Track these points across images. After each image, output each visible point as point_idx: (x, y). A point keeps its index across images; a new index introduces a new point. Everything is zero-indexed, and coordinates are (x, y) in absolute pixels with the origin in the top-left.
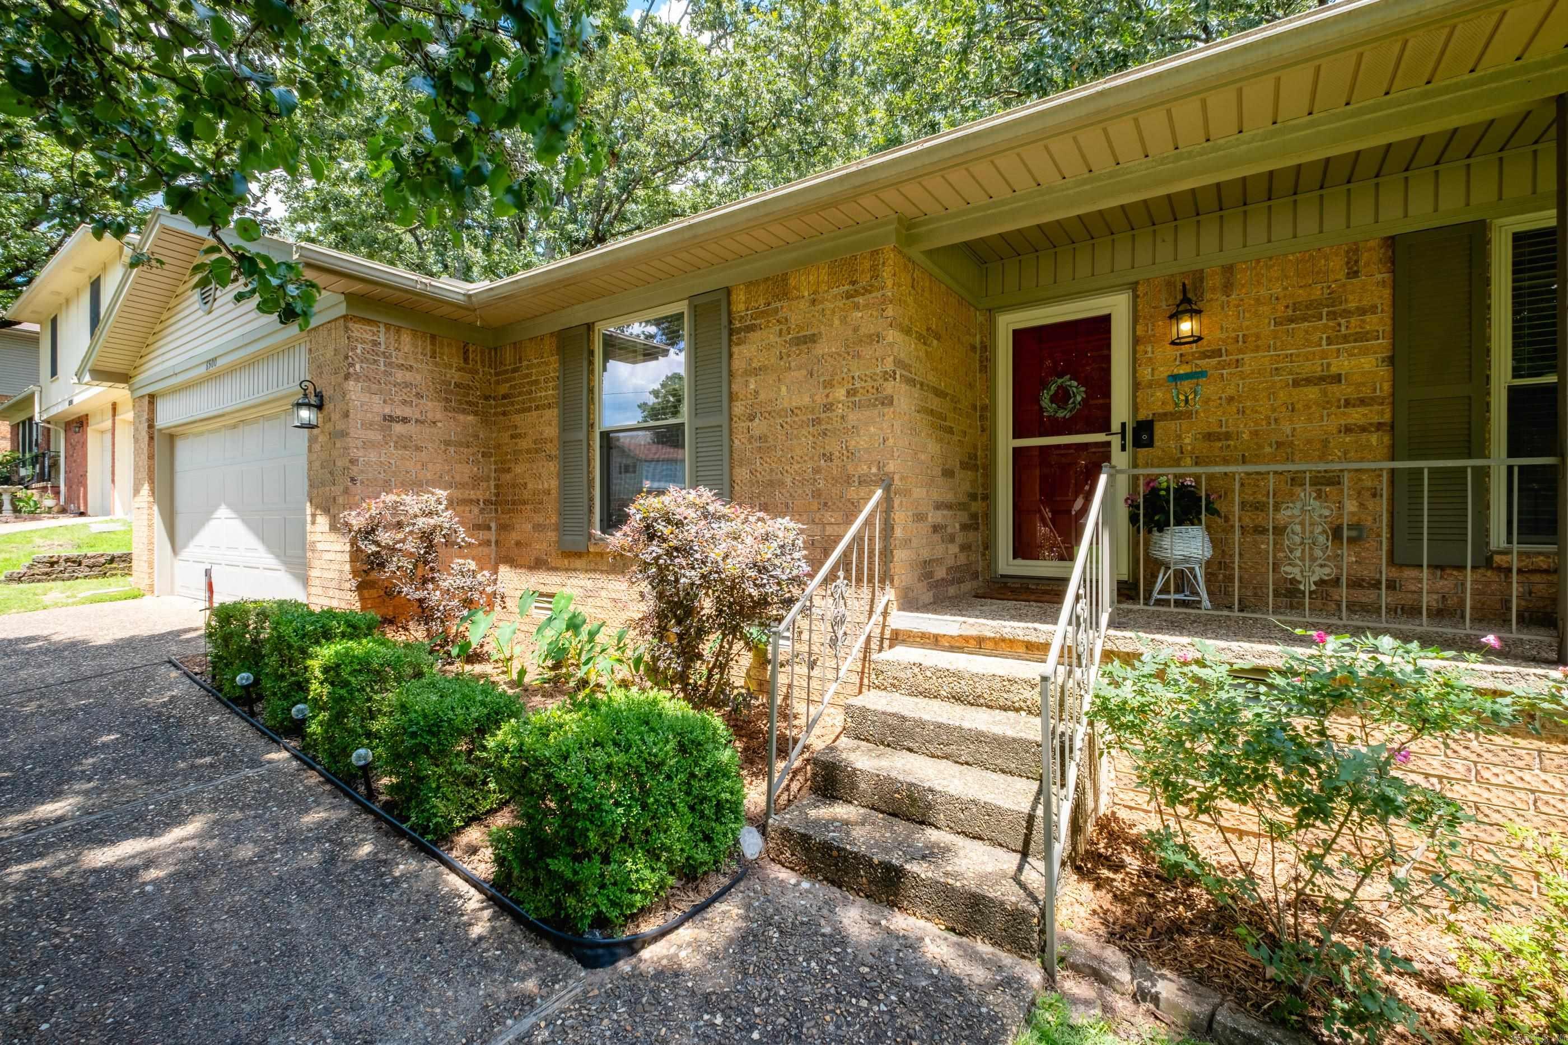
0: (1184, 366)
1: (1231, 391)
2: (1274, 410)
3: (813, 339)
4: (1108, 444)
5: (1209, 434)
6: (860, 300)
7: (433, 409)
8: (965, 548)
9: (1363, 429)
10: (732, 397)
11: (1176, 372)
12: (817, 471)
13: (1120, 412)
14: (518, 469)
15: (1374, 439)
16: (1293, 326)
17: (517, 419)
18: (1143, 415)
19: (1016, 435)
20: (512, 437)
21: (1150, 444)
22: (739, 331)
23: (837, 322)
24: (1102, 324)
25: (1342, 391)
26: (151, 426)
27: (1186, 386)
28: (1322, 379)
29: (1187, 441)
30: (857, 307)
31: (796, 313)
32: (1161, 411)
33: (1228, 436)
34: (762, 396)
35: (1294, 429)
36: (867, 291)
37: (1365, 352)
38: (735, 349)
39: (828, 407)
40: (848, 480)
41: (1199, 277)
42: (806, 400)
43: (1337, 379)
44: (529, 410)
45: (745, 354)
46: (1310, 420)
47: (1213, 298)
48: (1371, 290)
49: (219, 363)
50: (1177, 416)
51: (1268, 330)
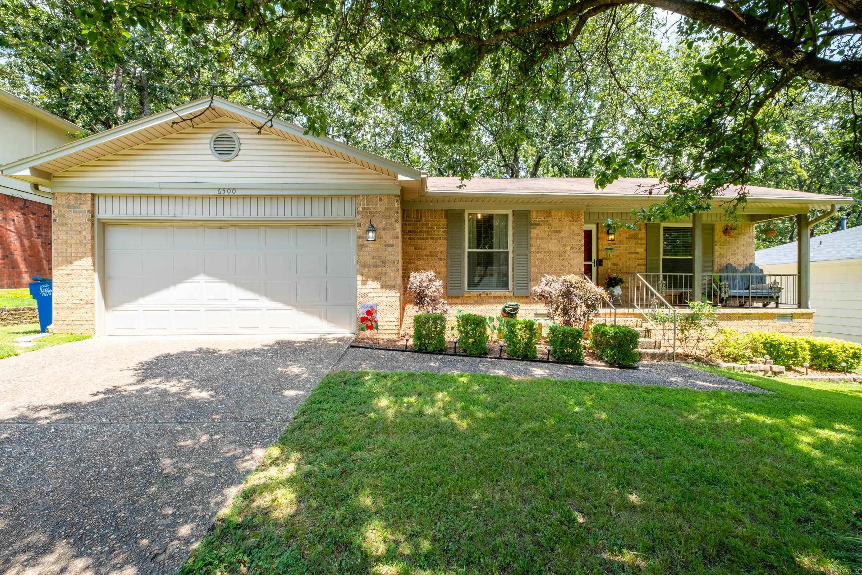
0: (609, 247)
1: (618, 254)
2: (626, 259)
3: (560, 232)
4: (591, 265)
9: (641, 264)
10: (530, 245)
11: (607, 248)
13: (594, 257)
15: (643, 266)
16: (630, 240)
17: (420, 242)
18: (600, 258)
20: (415, 249)
21: (601, 265)
22: (533, 225)
23: (567, 228)
24: (590, 232)
25: (638, 256)
26: (93, 216)
27: (609, 251)
28: (634, 253)
29: (610, 265)
30: (573, 225)
31: (555, 223)
32: (603, 257)
33: (617, 265)
34: (542, 246)
36: (576, 221)
37: (641, 248)
38: (532, 230)
42: (557, 249)
43: (637, 253)
44: (428, 238)
45: (535, 232)
46: (632, 262)
48: (642, 234)
49: (238, 192)
50: (607, 259)
51: (625, 240)
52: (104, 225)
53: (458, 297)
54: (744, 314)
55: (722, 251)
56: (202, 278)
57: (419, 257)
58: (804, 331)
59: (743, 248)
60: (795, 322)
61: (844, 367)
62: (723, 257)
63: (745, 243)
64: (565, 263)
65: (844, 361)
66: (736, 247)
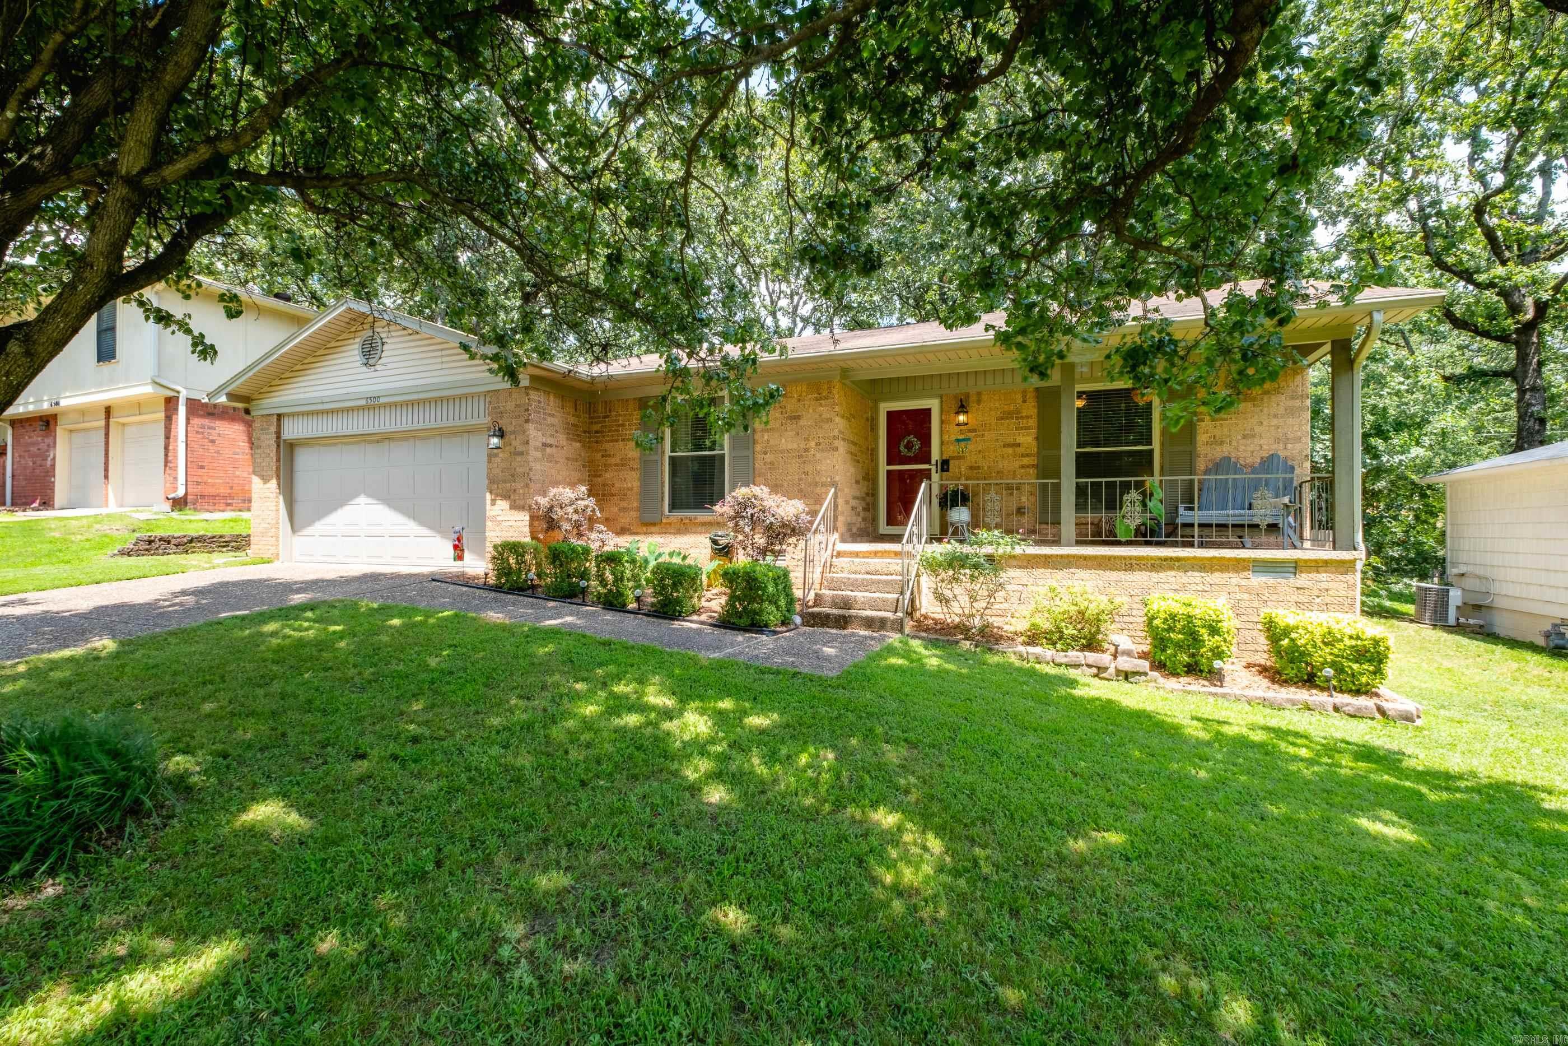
0: (961, 436)
1: (980, 448)
2: (996, 457)
3: (799, 417)
4: (930, 470)
5: (971, 466)
6: (823, 402)
7: (562, 439)
8: (864, 519)
9: (1028, 466)
10: (754, 442)
11: (958, 438)
13: (935, 455)
14: (608, 475)
15: (1031, 471)
16: (1003, 421)
17: (608, 446)
18: (945, 457)
19: (888, 464)
20: (604, 456)
21: (949, 471)
23: (811, 411)
24: (927, 412)
26: (278, 437)
27: (963, 444)
28: (1014, 445)
29: (962, 469)
30: (821, 405)
31: (791, 405)
32: (952, 455)
33: (978, 468)
34: (771, 443)
35: (1003, 465)
36: (826, 398)
37: (1028, 435)
39: (806, 450)
40: (816, 484)
41: (968, 395)
42: (795, 446)
43: (1019, 445)
44: (617, 441)
45: (762, 422)
46: (1009, 462)
47: (973, 406)
48: (1030, 409)
49: (382, 400)
50: (959, 458)
51: (994, 421)
52: (292, 446)
53: (654, 524)
54: (1166, 559)
55: (1217, 432)
56: (362, 499)
57: (607, 467)
58: (1328, 600)
59: (1274, 422)
60: (1303, 579)
61: (1328, 680)
62: (1222, 443)
63: (1281, 410)
64: (809, 468)
65: (1333, 665)
66: (1255, 421)
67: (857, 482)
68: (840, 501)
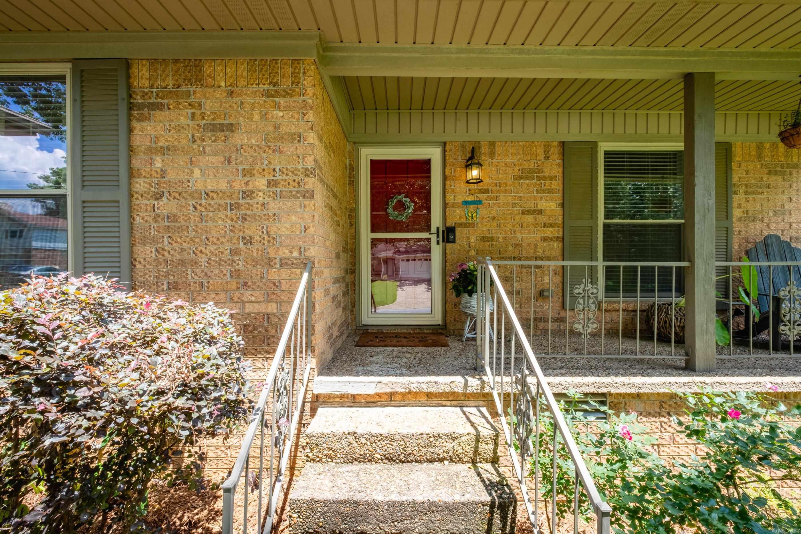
0: (471, 197)
1: (494, 214)
2: (514, 226)
3: (231, 128)
4: (429, 240)
5: (483, 237)
6: (282, 101)
8: (344, 308)
9: (551, 240)
10: (131, 174)
11: (466, 199)
12: (235, 252)
13: (436, 221)
15: (555, 244)
16: (522, 181)
18: (450, 223)
19: (373, 231)
21: (454, 242)
22: (141, 106)
23: (256, 117)
24: (427, 163)
25: (542, 219)
27: (472, 208)
28: (535, 211)
29: (472, 240)
30: (277, 106)
31: (213, 101)
32: (459, 222)
33: (492, 239)
34: (171, 176)
35: (522, 238)
36: (287, 94)
37: (552, 199)
38: (136, 125)
39: (248, 194)
40: (270, 262)
41: (479, 145)
42: (223, 185)
43: (540, 212)
46: (529, 233)
47: (484, 158)
48: (554, 168)
50: (467, 225)
51: (511, 181)
55: (750, 207)
62: (754, 220)
66: (785, 197)
67: (338, 256)
68: (318, 294)
